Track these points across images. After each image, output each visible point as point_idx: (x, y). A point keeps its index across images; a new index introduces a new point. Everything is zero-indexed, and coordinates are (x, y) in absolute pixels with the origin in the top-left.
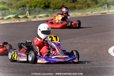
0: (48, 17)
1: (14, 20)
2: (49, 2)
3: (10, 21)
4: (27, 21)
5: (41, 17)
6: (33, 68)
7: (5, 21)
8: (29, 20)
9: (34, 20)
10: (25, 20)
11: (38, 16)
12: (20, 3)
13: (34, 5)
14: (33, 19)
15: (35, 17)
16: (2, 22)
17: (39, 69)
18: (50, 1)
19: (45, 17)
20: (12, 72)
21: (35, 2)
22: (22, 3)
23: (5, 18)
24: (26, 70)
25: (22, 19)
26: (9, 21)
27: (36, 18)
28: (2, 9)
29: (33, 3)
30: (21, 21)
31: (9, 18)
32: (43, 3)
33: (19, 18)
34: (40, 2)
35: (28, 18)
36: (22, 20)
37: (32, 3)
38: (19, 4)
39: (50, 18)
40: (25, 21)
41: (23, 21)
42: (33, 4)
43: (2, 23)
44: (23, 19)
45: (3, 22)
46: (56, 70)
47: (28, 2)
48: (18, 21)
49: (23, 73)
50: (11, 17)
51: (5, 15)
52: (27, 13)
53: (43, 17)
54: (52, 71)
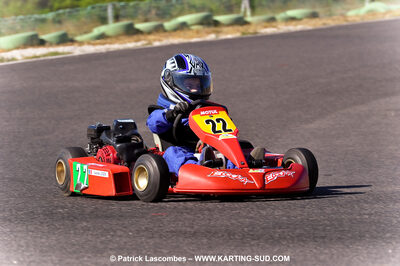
0: (317, 20)
1: (198, 32)
3: (185, 38)
4: (243, 33)
5: (293, 19)
6: (264, 213)
7: (167, 37)
8: (251, 29)
9: (269, 30)
10: (238, 31)
11: (280, 16)
14: (266, 27)
15: (273, 20)
16: (155, 40)
17: (288, 217)
19: (305, 20)
20: (189, 229)
23: (168, 25)
24: (240, 220)
25: (225, 29)
26: (180, 37)
27: (274, 24)
30: (223, 37)
31: (183, 26)
33: (217, 24)
35: (246, 23)
36: (227, 33)
39: (324, 24)
40: (238, 35)
41: (229, 36)
43: (157, 44)
44: (230, 29)
45: (159, 40)
46: (351, 221)
48: (212, 37)
49: (229, 235)
50: (189, 22)
51: (168, 16)
52: (243, 6)
53: (300, 19)
54: (336, 223)
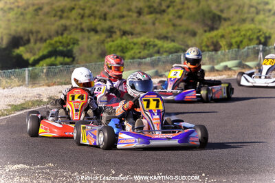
2: (267, 35)
12: (208, 39)
13: (236, 42)
18: (270, 33)
21: (237, 36)
22: (212, 38)
28: (173, 50)
29: (235, 37)
32: (255, 37)
34: (250, 36)
37: (231, 38)
38: (205, 40)
42: (233, 41)
47: (223, 36)
